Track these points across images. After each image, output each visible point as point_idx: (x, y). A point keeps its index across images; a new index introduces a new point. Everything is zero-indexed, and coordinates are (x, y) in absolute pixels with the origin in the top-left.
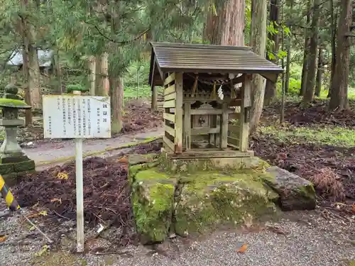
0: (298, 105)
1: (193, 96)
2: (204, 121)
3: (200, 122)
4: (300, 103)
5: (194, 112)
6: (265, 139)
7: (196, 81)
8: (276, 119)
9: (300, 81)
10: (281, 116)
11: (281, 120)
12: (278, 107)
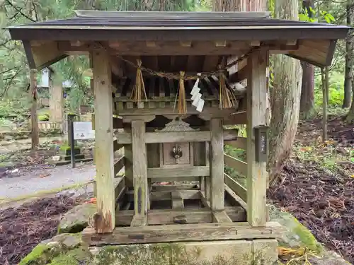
0: (344, 118)
1: (141, 106)
2: (181, 154)
3: (173, 155)
4: (347, 116)
5: (154, 138)
6: (304, 170)
7: (139, 72)
8: (317, 136)
9: (342, 92)
10: (324, 131)
11: (324, 137)
12: (318, 121)
